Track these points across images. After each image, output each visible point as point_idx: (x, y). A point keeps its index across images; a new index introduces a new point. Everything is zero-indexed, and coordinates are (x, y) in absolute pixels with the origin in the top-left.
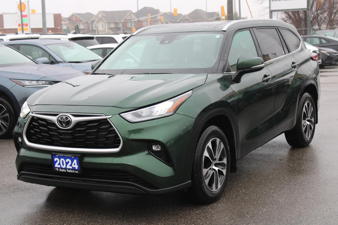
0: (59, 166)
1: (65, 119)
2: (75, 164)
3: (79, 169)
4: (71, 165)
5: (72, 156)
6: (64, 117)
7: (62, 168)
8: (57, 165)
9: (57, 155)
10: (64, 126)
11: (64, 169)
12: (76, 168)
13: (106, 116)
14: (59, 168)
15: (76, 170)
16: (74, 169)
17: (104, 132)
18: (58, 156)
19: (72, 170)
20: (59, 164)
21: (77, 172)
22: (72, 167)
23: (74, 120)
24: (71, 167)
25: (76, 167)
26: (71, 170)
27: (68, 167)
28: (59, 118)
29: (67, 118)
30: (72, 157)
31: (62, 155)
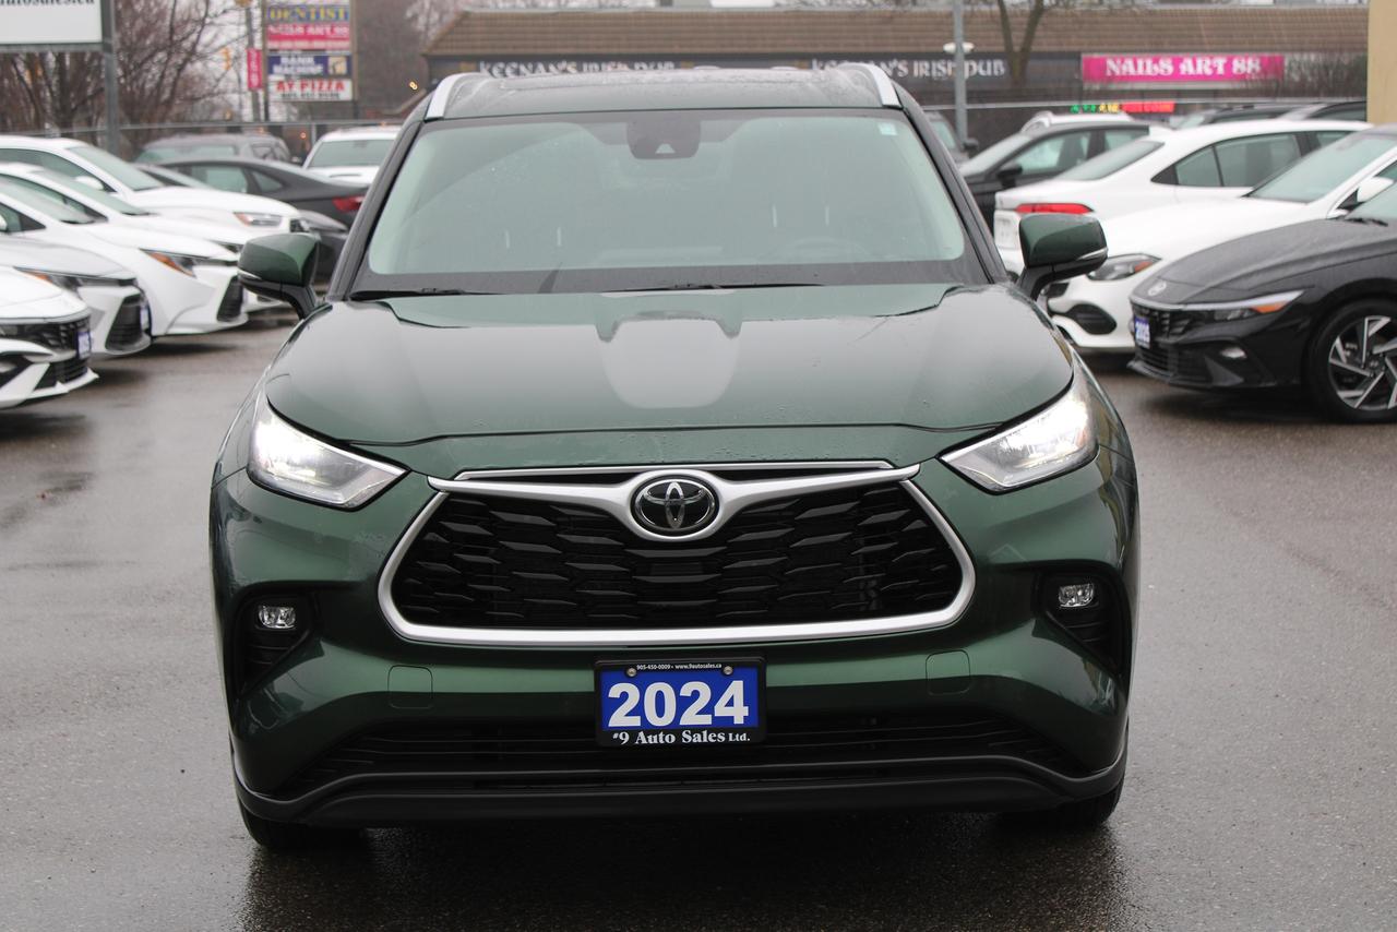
0: (636, 721)
1: (681, 493)
2: (730, 703)
3: (755, 724)
4: (709, 709)
5: (724, 665)
6: (674, 485)
7: (650, 730)
8: (619, 719)
9: (632, 670)
10: (676, 529)
11: (665, 734)
12: (739, 720)
13: (896, 467)
14: (633, 731)
15: (738, 729)
16: (723, 724)
17: (881, 543)
18: (639, 671)
19: (710, 729)
20: (639, 710)
21: (744, 738)
22: (714, 718)
23: (733, 494)
24: (707, 720)
25: (740, 713)
26: (705, 733)
27: (691, 717)
28: (645, 492)
29: (690, 491)
30: (722, 670)
31: (661, 667)
